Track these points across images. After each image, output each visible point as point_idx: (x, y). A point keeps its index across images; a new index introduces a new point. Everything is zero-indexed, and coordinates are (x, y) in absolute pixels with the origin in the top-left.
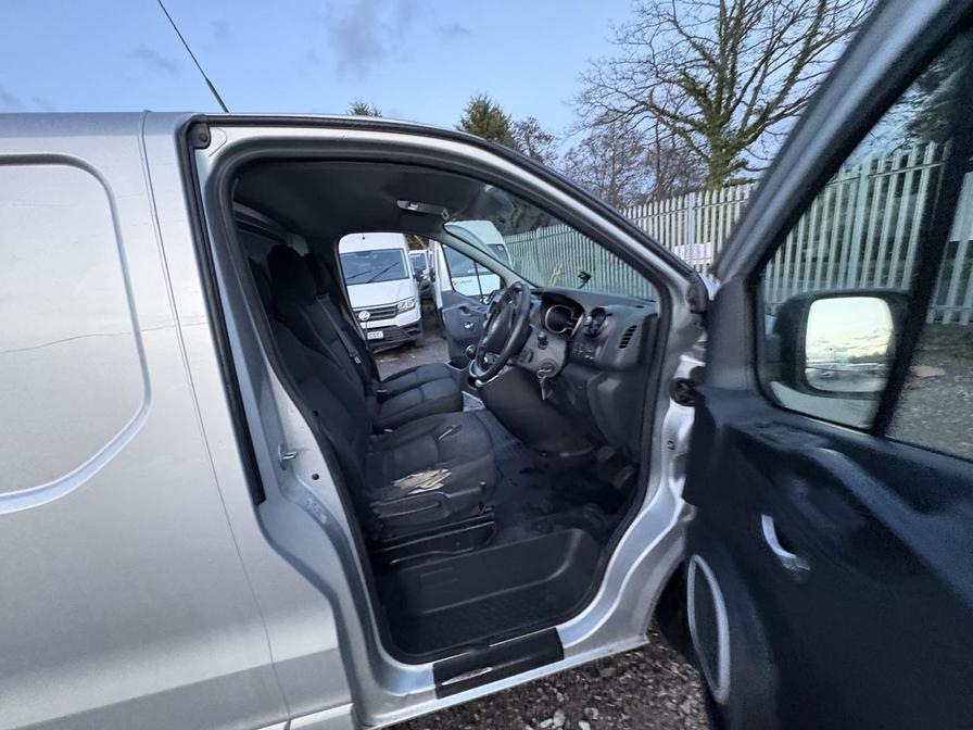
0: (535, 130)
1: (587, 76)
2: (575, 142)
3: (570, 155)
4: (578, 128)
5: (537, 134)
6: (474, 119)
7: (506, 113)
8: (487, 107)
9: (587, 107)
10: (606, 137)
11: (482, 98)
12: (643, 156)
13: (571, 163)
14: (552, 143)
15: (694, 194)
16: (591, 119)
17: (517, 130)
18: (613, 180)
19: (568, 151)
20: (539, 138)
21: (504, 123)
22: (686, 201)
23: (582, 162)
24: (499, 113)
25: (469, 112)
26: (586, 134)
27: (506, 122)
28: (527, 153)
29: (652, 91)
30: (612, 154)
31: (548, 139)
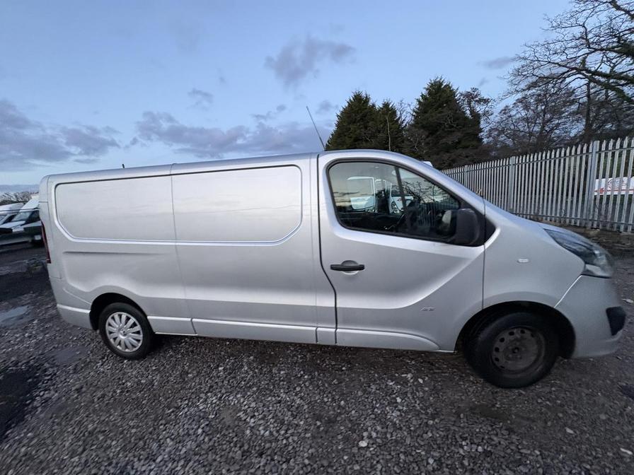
0: (476, 96)
1: (522, 55)
2: (511, 101)
3: (505, 110)
4: (512, 93)
5: (477, 99)
6: (429, 94)
7: (454, 87)
8: (441, 84)
9: (519, 78)
10: (540, 95)
11: (438, 79)
12: (574, 107)
13: (504, 117)
14: (490, 104)
15: (599, 142)
16: (523, 86)
17: (462, 98)
18: (543, 127)
19: (503, 108)
20: (479, 102)
21: (453, 93)
22: (591, 147)
23: (515, 116)
24: (450, 88)
25: (427, 89)
26: (519, 96)
27: (454, 93)
28: (468, 112)
29: (586, 58)
30: (543, 107)
31: (486, 101)
